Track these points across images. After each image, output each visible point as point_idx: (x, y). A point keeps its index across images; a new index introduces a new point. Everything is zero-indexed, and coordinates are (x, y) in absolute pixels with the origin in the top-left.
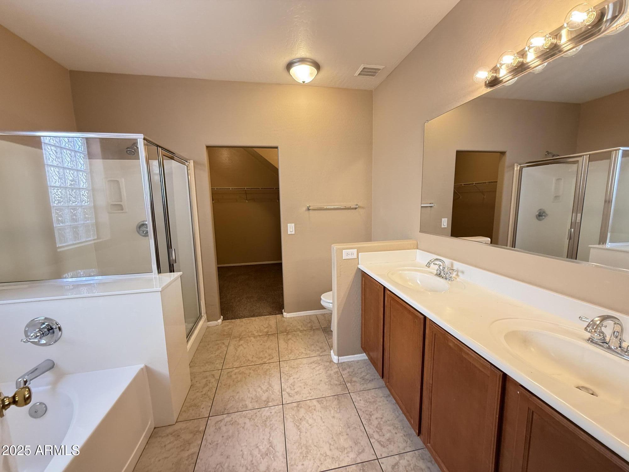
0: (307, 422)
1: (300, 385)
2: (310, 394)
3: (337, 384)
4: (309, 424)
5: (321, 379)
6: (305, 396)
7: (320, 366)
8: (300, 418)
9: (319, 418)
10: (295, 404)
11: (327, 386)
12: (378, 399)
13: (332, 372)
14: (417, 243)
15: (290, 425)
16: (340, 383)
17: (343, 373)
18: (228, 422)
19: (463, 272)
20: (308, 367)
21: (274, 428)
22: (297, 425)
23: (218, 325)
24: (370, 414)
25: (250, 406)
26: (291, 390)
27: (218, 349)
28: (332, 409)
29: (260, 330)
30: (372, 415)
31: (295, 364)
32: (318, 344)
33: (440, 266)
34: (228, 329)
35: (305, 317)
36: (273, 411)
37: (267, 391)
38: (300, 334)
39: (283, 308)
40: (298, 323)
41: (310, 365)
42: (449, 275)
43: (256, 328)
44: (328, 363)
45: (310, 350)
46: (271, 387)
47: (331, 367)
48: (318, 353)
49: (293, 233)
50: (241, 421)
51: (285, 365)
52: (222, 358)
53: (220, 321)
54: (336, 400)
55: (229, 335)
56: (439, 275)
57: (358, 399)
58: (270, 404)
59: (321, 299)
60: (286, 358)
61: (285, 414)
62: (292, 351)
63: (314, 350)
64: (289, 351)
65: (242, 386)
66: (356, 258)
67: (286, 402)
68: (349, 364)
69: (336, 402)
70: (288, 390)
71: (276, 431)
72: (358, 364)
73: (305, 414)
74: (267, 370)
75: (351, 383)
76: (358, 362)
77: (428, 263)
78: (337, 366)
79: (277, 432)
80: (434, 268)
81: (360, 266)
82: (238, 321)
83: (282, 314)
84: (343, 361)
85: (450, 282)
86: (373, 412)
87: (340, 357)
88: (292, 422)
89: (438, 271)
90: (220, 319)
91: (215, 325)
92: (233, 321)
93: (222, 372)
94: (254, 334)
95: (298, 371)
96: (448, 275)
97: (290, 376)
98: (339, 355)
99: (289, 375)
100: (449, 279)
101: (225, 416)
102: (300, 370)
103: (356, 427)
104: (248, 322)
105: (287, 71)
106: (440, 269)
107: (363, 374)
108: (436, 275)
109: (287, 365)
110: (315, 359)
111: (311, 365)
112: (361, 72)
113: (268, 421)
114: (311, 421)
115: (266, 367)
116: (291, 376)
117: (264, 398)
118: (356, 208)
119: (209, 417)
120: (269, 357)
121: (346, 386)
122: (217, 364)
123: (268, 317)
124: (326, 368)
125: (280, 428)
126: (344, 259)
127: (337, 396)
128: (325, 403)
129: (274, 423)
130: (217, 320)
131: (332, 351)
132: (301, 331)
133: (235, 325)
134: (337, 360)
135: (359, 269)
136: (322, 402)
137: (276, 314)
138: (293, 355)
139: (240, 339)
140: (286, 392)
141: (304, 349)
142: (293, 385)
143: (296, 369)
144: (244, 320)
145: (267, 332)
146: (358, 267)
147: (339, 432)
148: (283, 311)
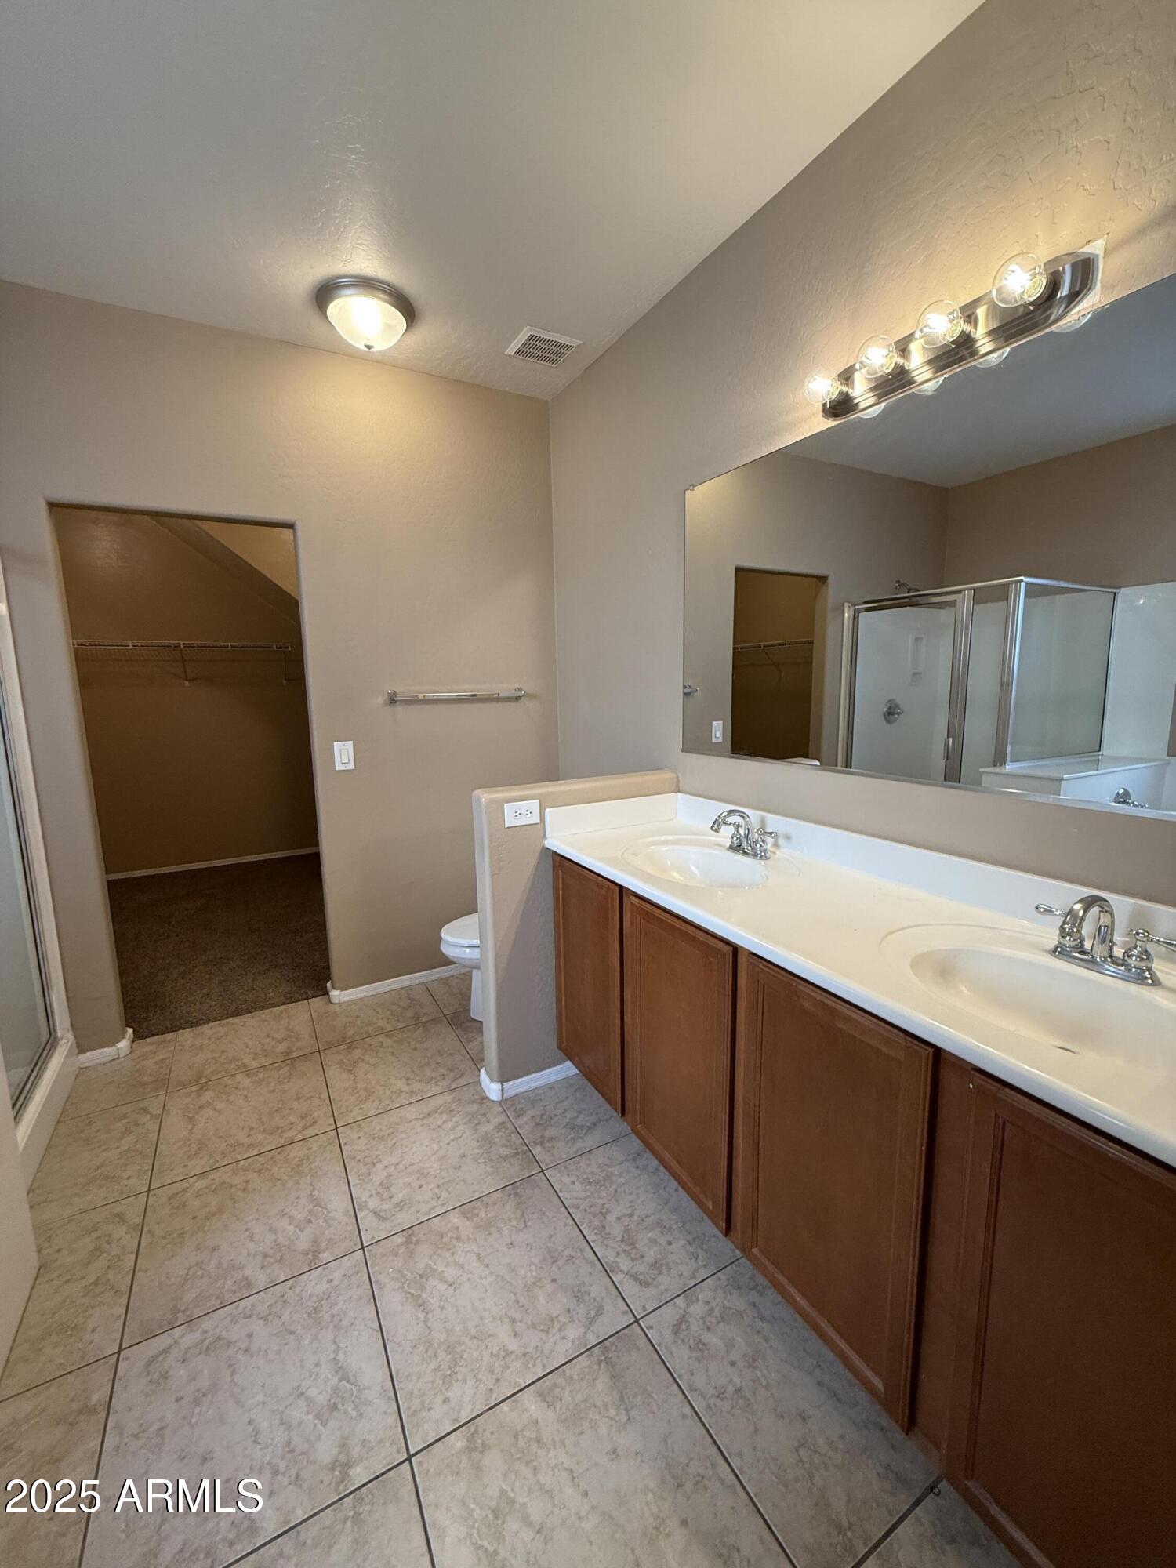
0: (443, 1280)
1: (406, 1180)
2: (439, 1198)
3: (506, 1156)
4: (446, 1282)
5: (461, 1151)
6: (424, 1208)
7: (454, 1116)
8: (421, 1272)
9: (475, 1257)
10: (399, 1239)
11: (482, 1166)
12: (616, 1170)
13: (490, 1127)
14: (678, 777)
15: (392, 1300)
16: (515, 1151)
17: (519, 1122)
18: (189, 1348)
19: (788, 837)
20: (422, 1125)
21: (345, 1322)
22: (413, 1295)
23: (118, 1058)
24: (601, 1213)
25: (261, 1279)
26: (382, 1200)
27: (127, 1131)
28: (505, 1223)
29: (264, 1050)
30: (606, 1214)
31: (384, 1128)
32: (439, 1059)
33: (739, 826)
34: (156, 1063)
35: (393, 993)
36: (337, 1276)
37: (310, 1221)
38: (387, 1042)
39: (329, 978)
40: (377, 1013)
41: (426, 1122)
42: (761, 846)
43: (250, 1043)
44: (475, 1107)
45: (420, 1081)
46: (320, 1207)
47: (484, 1115)
48: (445, 1083)
49: (351, 766)
50: (236, 1333)
51: (355, 1135)
52: (145, 1157)
53: (124, 1045)
54: (512, 1196)
55: (162, 1082)
56: (737, 848)
57: (567, 1180)
58: (326, 1256)
59: (441, 938)
60: (356, 1114)
61: (374, 1273)
62: (369, 1093)
63: (432, 1078)
64: (362, 1092)
65: (226, 1227)
66: (539, 821)
67: (373, 1238)
68: (531, 1099)
69: (510, 1206)
70: (373, 1204)
71: (354, 1330)
72: (553, 1092)
73: (431, 1257)
74: (301, 1161)
75: (542, 1143)
76: (551, 1087)
77: (714, 823)
78: (500, 1109)
79: (356, 1333)
80: (726, 834)
81: (548, 843)
82: (186, 1036)
83: (327, 993)
84: (513, 1093)
85: (763, 862)
86: (607, 1206)
87: (505, 1084)
88: (398, 1289)
89: (735, 838)
90: (124, 1037)
91: (107, 1059)
92: (169, 1036)
93: (150, 1199)
94: (245, 1066)
95: (394, 1144)
96: (758, 845)
97: (374, 1164)
98: (504, 1078)
99: (368, 1160)
100: (761, 856)
101: (178, 1332)
102: (402, 1139)
103: (573, 1254)
104: (223, 1031)
105: (318, 310)
106: (740, 834)
107: (569, 1115)
108: (731, 848)
109: (361, 1134)
110: (439, 1101)
111: (430, 1120)
112: (524, 345)
113: (325, 1308)
114: (451, 1273)
115: (296, 1152)
116: (375, 1161)
117: (303, 1243)
118: (518, 699)
119: (120, 1350)
120: (301, 1124)
121: (531, 1155)
122: (128, 1178)
123: (285, 1010)
124: (472, 1120)
125: (364, 1319)
126: (508, 828)
127: (512, 1189)
128: (482, 1214)
129: (344, 1308)
130: (112, 1043)
131: (483, 1072)
132: (388, 1034)
133: (178, 1048)
134: (500, 1093)
135: (548, 849)
136: (476, 1211)
137: (307, 998)
138: (373, 1101)
139: (203, 1088)
140: (368, 1209)
141: (404, 1081)
142: (385, 1185)
143: (389, 1139)
144: (206, 1029)
145: (288, 1052)
146: (543, 846)
147: (530, 1281)
148: (329, 984)
